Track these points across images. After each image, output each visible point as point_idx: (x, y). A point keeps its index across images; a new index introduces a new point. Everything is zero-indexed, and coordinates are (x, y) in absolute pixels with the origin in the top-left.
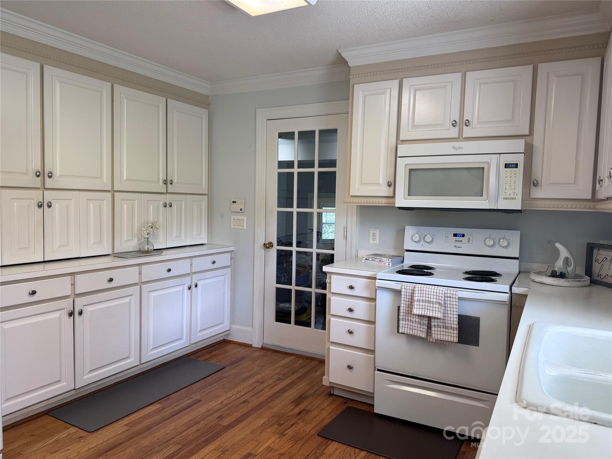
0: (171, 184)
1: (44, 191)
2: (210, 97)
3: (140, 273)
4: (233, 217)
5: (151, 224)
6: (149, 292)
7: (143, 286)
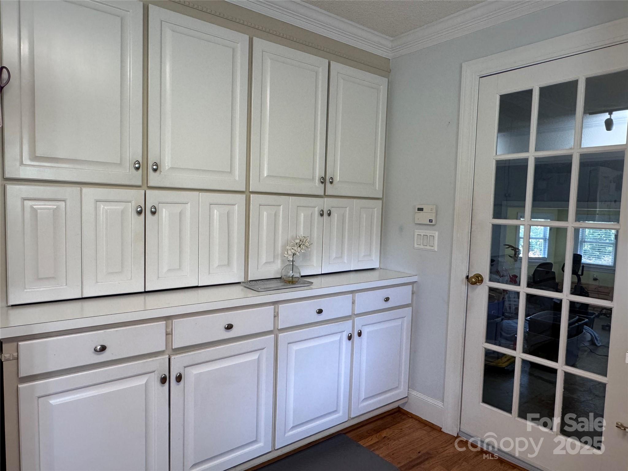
0: (331, 183)
1: (147, 191)
2: (391, 60)
3: (276, 316)
4: (417, 232)
5: (298, 241)
6: (289, 344)
7: (281, 334)
